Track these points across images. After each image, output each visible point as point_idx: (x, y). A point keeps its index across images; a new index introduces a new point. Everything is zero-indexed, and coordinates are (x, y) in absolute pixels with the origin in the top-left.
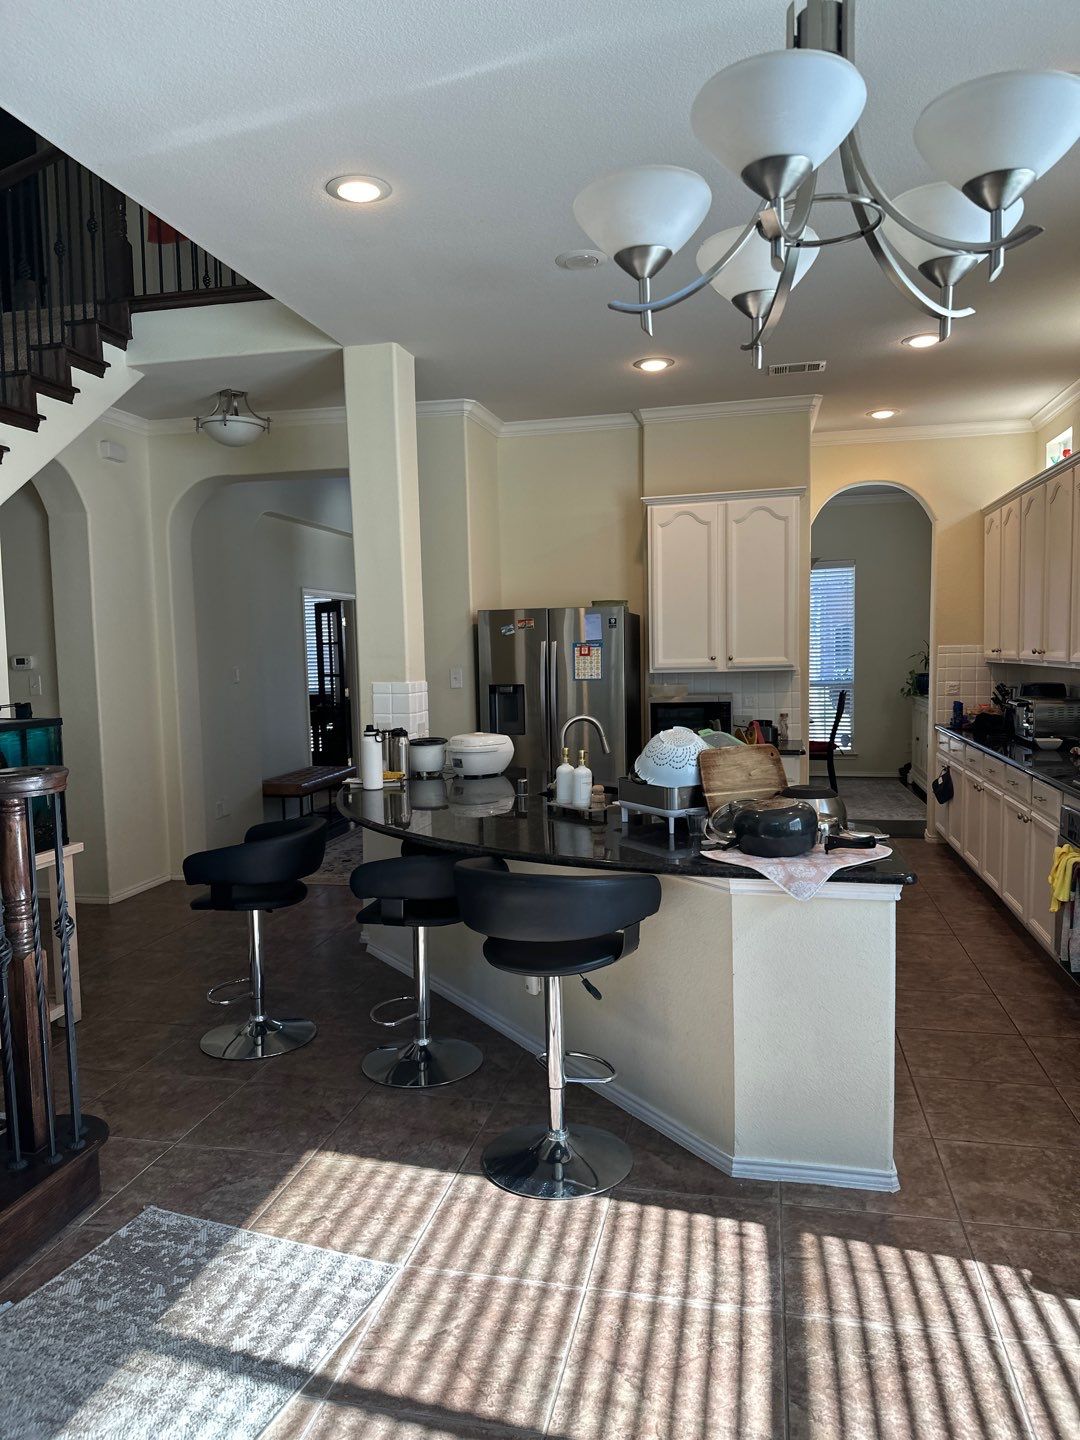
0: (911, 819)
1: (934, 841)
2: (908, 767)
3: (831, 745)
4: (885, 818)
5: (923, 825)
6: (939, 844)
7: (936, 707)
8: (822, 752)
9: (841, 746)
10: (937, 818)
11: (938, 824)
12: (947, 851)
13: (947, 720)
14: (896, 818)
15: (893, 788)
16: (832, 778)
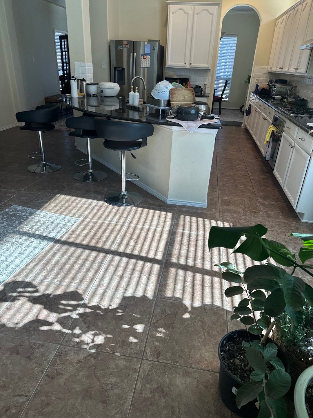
0: (239, 121)
1: (244, 127)
2: (243, 106)
3: (221, 98)
4: (232, 121)
5: (242, 123)
6: (245, 128)
7: (252, 87)
8: (217, 100)
9: (224, 99)
10: (246, 121)
11: (245, 122)
12: (247, 131)
13: (254, 91)
14: (235, 121)
15: (237, 112)
16: (220, 109)
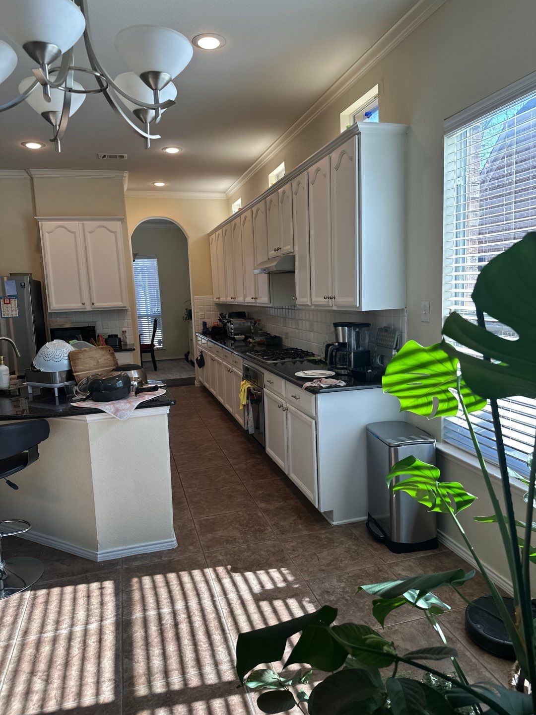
0: (189, 377)
1: (199, 385)
2: (188, 353)
3: (152, 345)
4: (178, 377)
5: (194, 378)
6: (201, 387)
7: (196, 325)
8: (148, 349)
9: (157, 346)
10: (201, 376)
11: (200, 378)
12: (204, 390)
13: (201, 330)
14: (183, 377)
15: (182, 363)
16: (154, 361)
